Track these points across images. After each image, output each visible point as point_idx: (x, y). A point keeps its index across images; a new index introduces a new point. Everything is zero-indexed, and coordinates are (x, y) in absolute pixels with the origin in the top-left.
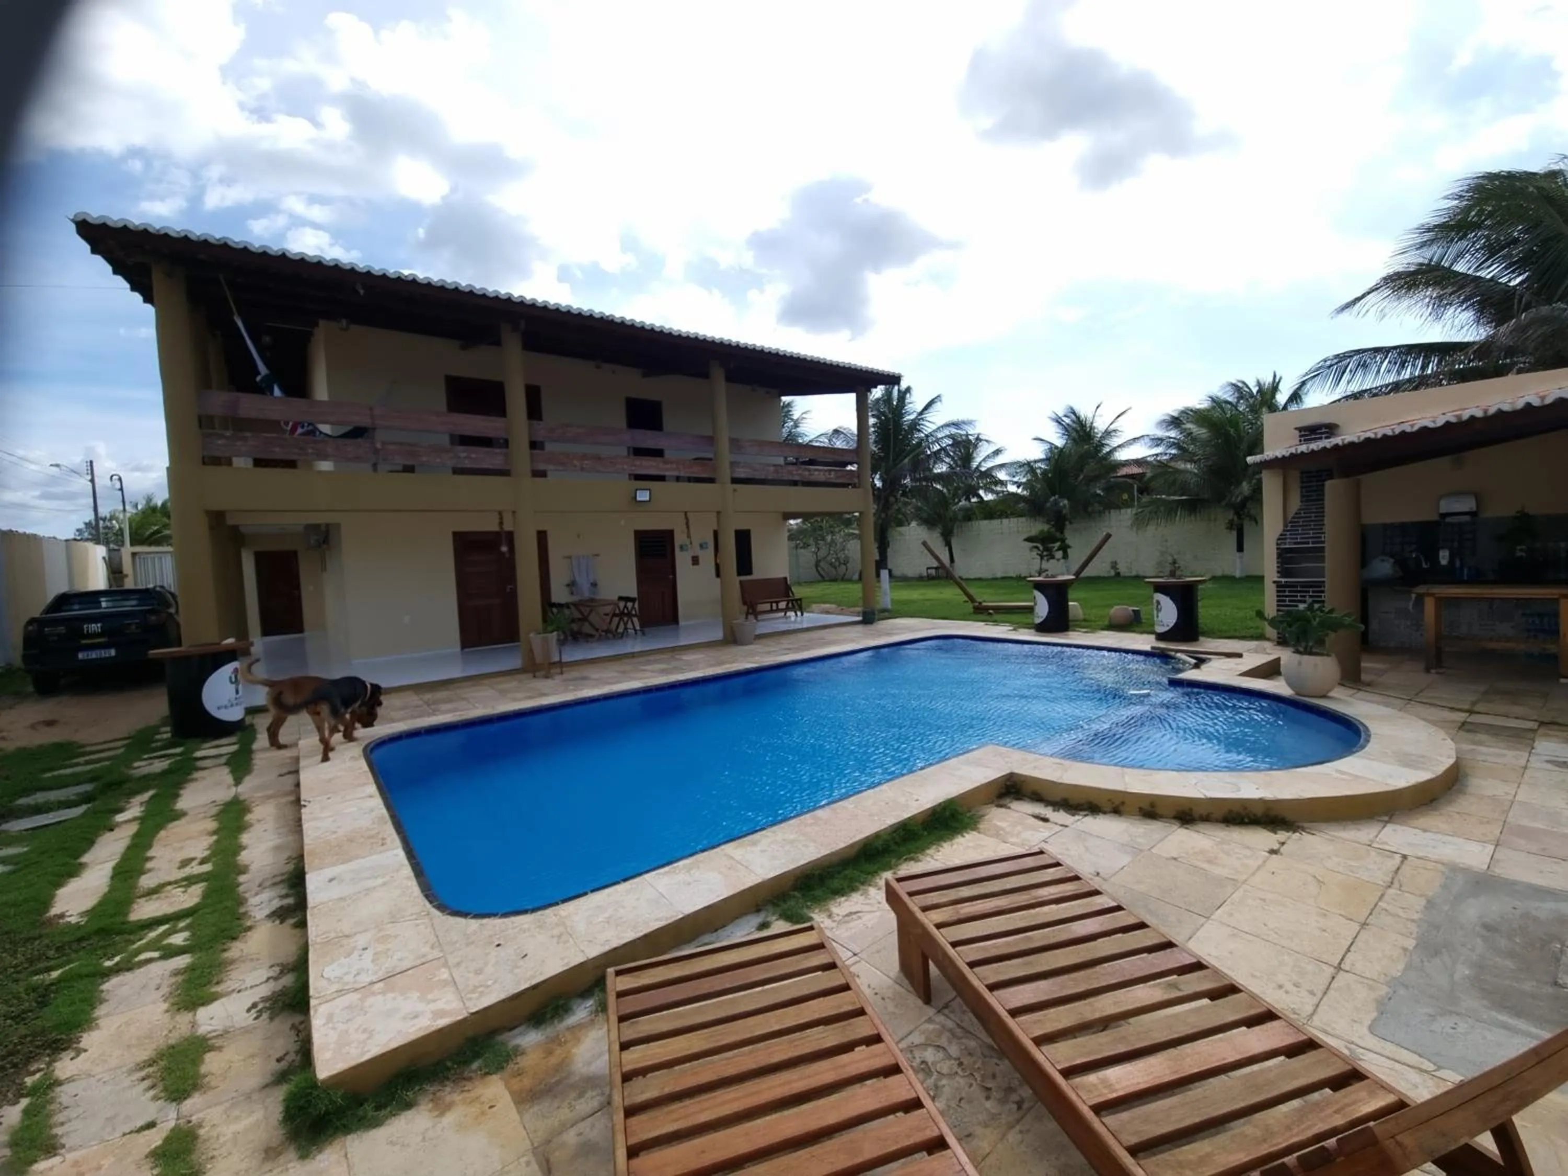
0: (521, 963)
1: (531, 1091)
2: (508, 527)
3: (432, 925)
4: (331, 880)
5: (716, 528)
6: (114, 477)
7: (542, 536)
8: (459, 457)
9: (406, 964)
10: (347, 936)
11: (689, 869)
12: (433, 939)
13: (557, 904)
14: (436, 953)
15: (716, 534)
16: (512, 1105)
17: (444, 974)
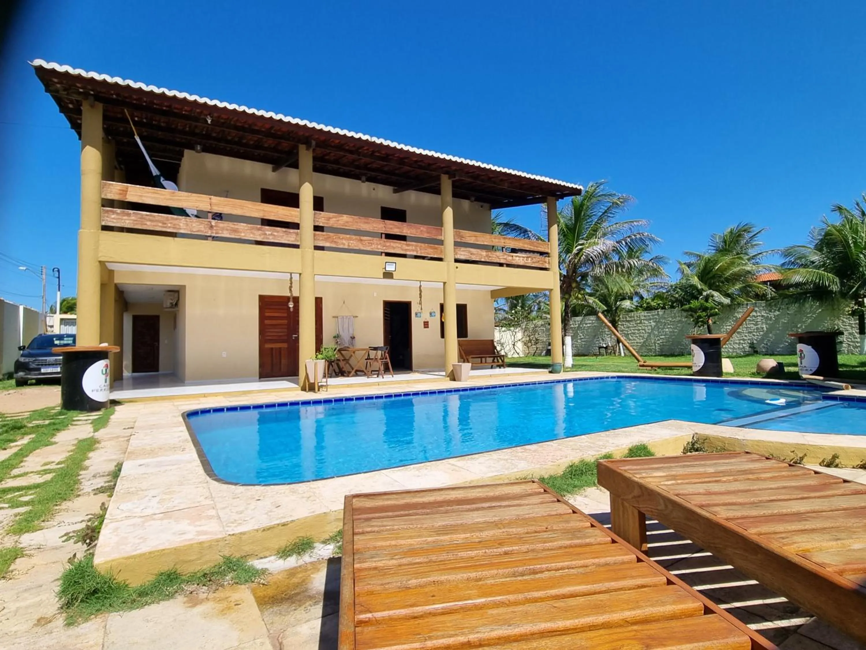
0: (276, 509)
1: (273, 597)
2: (296, 294)
3: (209, 488)
4: (141, 465)
5: (442, 302)
6: (55, 270)
7: (319, 302)
8: (266, 234)
9: (182, 506)
10: (143, 490)
11: (418, 469)
12: (208, 494)
13: (309, 481)
14: (209, 502)
15: (442, 307)
16: (255, 604)
17: (212, 512)
